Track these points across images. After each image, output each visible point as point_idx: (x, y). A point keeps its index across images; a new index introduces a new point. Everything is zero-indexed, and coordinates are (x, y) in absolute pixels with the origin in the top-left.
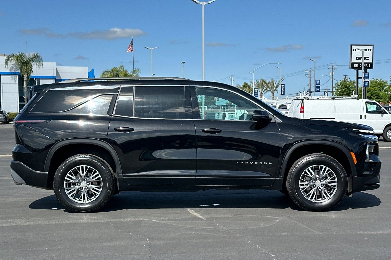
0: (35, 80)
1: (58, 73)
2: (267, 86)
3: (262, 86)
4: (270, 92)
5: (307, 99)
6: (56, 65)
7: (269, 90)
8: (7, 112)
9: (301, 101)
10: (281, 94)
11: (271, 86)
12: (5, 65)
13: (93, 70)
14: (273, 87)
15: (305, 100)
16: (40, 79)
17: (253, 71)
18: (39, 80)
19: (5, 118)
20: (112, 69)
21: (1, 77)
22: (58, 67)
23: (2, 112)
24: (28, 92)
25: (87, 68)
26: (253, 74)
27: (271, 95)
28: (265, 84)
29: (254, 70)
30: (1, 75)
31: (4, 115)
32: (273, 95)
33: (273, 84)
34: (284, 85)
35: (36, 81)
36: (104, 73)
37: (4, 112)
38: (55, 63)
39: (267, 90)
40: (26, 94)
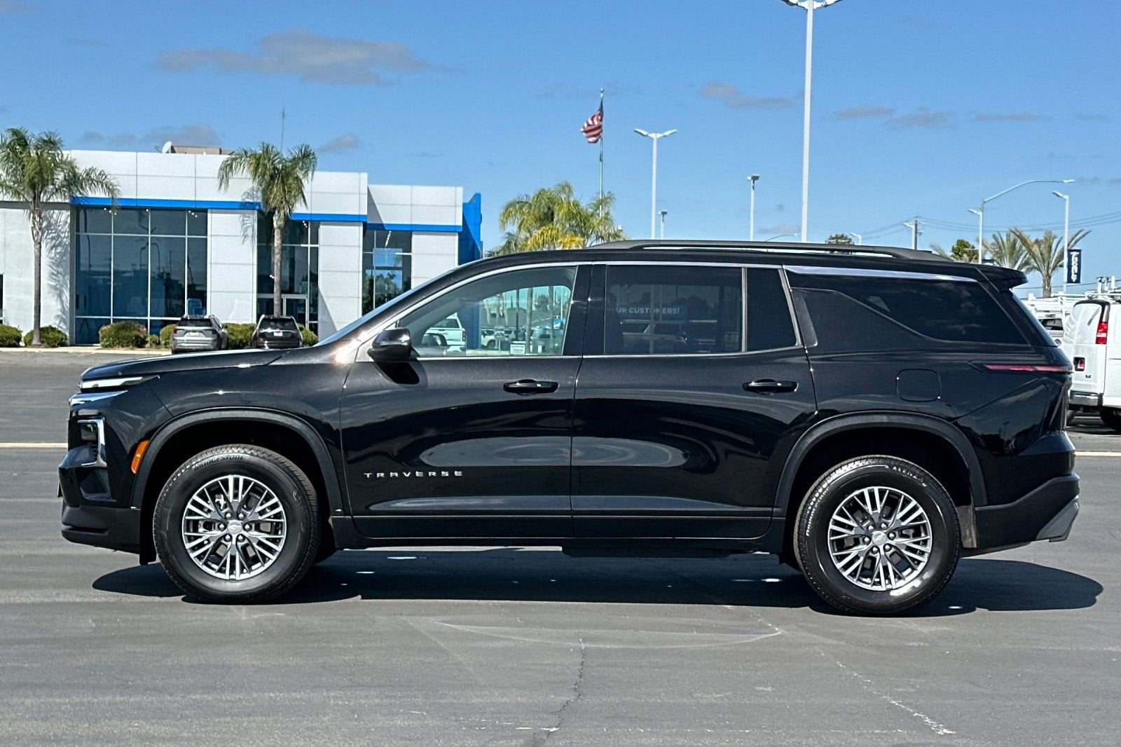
0: (305, 224)
1: (374, 204)
2: (1030, 251)
3: (1011, 254)
4: (1038, 272)
5: (1117, 301)
6: (370, 181)
7: (1035, 265)
8: (222, 322)
9: (1099, 307)
10: (1070, 281)
11: (1041, 254)
12: (217, 182)
13: (477, 197)
14: (1050, 257)
15: (1111, 306)
16: (321, 223)
17: (980, 206)
18: (318, 227)
19: (215, 338)
20: (537, 193)
21: (209, 215)
22: (373, 188)
23: (208, 320)
24: (283, 262)
25: (460, 190)
26: (979, 215)
27: (1042, 282)
28: (1024, 248)
29: (984, 202)
30: (209, 211)
31: (214, 332)
32: (1049, 284)
33: (1050, 247)
34: (1079, 251)
35: (309, 229)
36: (511, 205)
37: (214, 319)
38: (365, 176)
39: (1028, 267)
40: (279, 267)
